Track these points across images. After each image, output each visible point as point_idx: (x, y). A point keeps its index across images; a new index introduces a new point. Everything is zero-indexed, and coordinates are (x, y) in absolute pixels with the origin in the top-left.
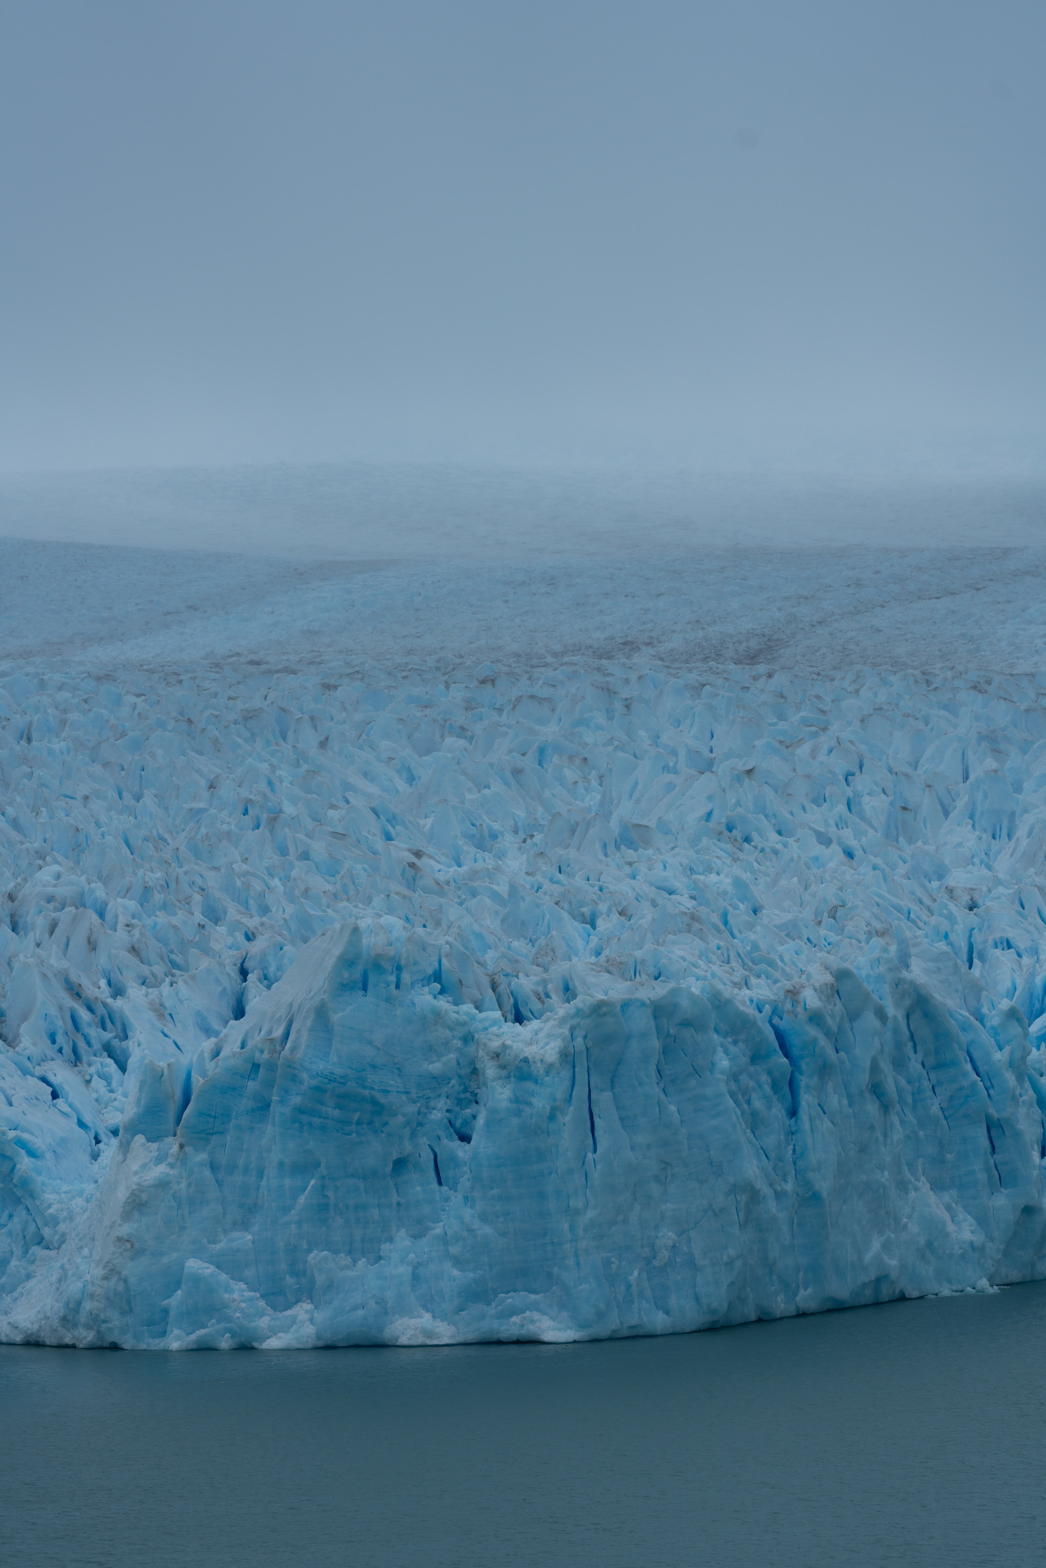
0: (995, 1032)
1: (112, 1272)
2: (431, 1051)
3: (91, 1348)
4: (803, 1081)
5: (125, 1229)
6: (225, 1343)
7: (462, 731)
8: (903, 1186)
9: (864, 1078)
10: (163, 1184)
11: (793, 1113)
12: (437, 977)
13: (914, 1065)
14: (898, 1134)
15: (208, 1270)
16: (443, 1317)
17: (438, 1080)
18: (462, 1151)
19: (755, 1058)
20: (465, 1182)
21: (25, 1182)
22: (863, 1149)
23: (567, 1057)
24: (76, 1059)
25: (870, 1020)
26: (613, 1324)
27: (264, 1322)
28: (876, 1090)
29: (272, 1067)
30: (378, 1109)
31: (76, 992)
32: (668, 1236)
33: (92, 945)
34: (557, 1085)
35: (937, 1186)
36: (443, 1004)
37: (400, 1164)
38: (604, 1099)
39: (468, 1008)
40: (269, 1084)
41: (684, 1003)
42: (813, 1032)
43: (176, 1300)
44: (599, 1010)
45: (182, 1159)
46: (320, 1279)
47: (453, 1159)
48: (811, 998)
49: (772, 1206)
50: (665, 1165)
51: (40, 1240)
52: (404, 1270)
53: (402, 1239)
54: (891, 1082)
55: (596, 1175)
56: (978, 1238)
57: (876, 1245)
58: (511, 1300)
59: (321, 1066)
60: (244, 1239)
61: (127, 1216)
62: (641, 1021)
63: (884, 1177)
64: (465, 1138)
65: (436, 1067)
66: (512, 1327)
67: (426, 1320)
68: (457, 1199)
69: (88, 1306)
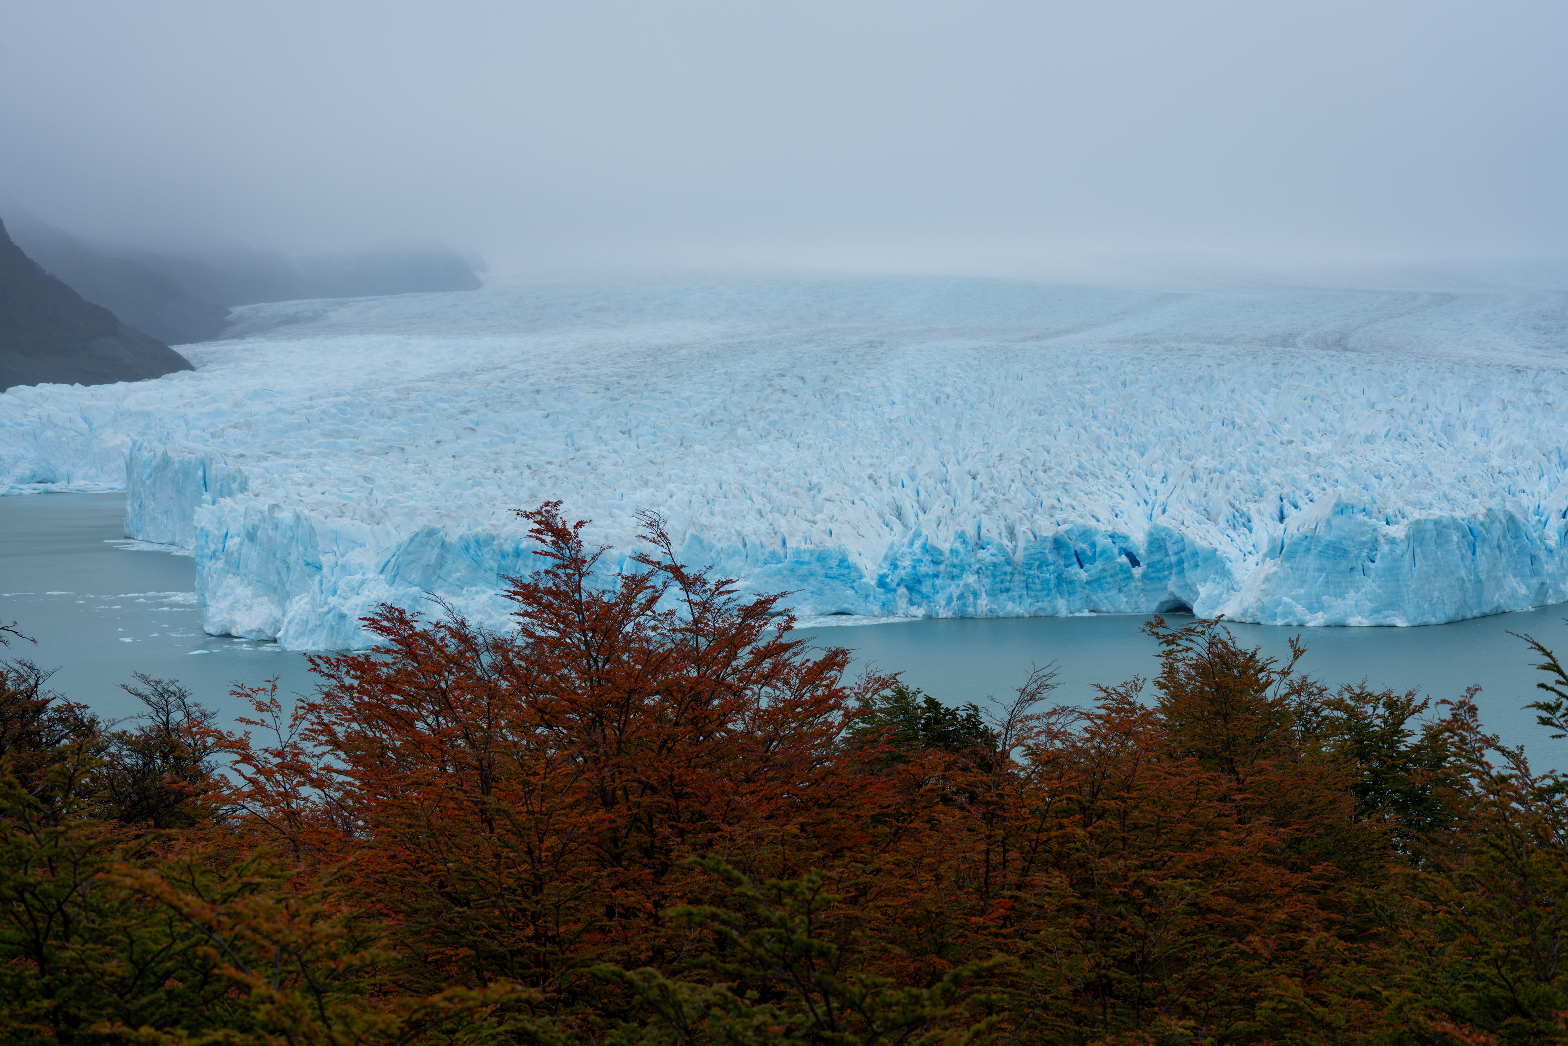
0: (1533, 526)
1: (1259, 600)
2: (1363, 533)
3: (1251, 623)
4: (1477, 544)
5: (1263, 587)
6: (1295, 624)
7: (1277, 386)
8: (1505, 576)
9: (1496, 543)
10: (1275, 573)
11: (1474, 554)
12: (1364, 510)
13: (1509, 537)
14: (1504, 560)
15: (1290, 601)
16: (1365, 617)
17: (1365, 543)
18: (1372, 565)
19: (1463, 537)
20: (1373, 575)
21: (1229, 571)
22: (1494, 565)
23: (1407, 537)
24: (1234, 528)
25: (1497, 524)
26: (1419, 621)
27: (1307, 618)
28: (1499, 546)
29: (1312, 538)
30: (1345, 551)
31: (1233, 506)
32: (1437, 594)
33: (1228, 487)
34: (1404, 546)
35: (1515, 576)
36: (1366, 519)
37: (1352, 569)
38: (1418, 550)
39: (1374, 520)
40: (1311, 543)
41: (1444, 520)
42: (1481, 528)
43: (1279, 610)
44: (1418, 522)
45: (1282, 566)
46: (1326, 605)
47: (1369, 568)
48: (1481, 518)
49: (1467, 584)
50: (1436, 571)
51: (1233, 589)
52: (1353, 603)
53: (1352, 593)
54: (1503, 544)
55: (1415, 574)
56: (1527, 593)
57: (1497, 596)
58: (1387, 613)
59: (1328, 538)
60: (1301, 591)
61: (1264, 583)
62: (1430, 526)
63: (1500, 574)
64: (1373, 561)
65: (1364, 539)
66: (1387, 622)
67: (1359, 618)
68: (1370, 581)
69: (1250, 610)
